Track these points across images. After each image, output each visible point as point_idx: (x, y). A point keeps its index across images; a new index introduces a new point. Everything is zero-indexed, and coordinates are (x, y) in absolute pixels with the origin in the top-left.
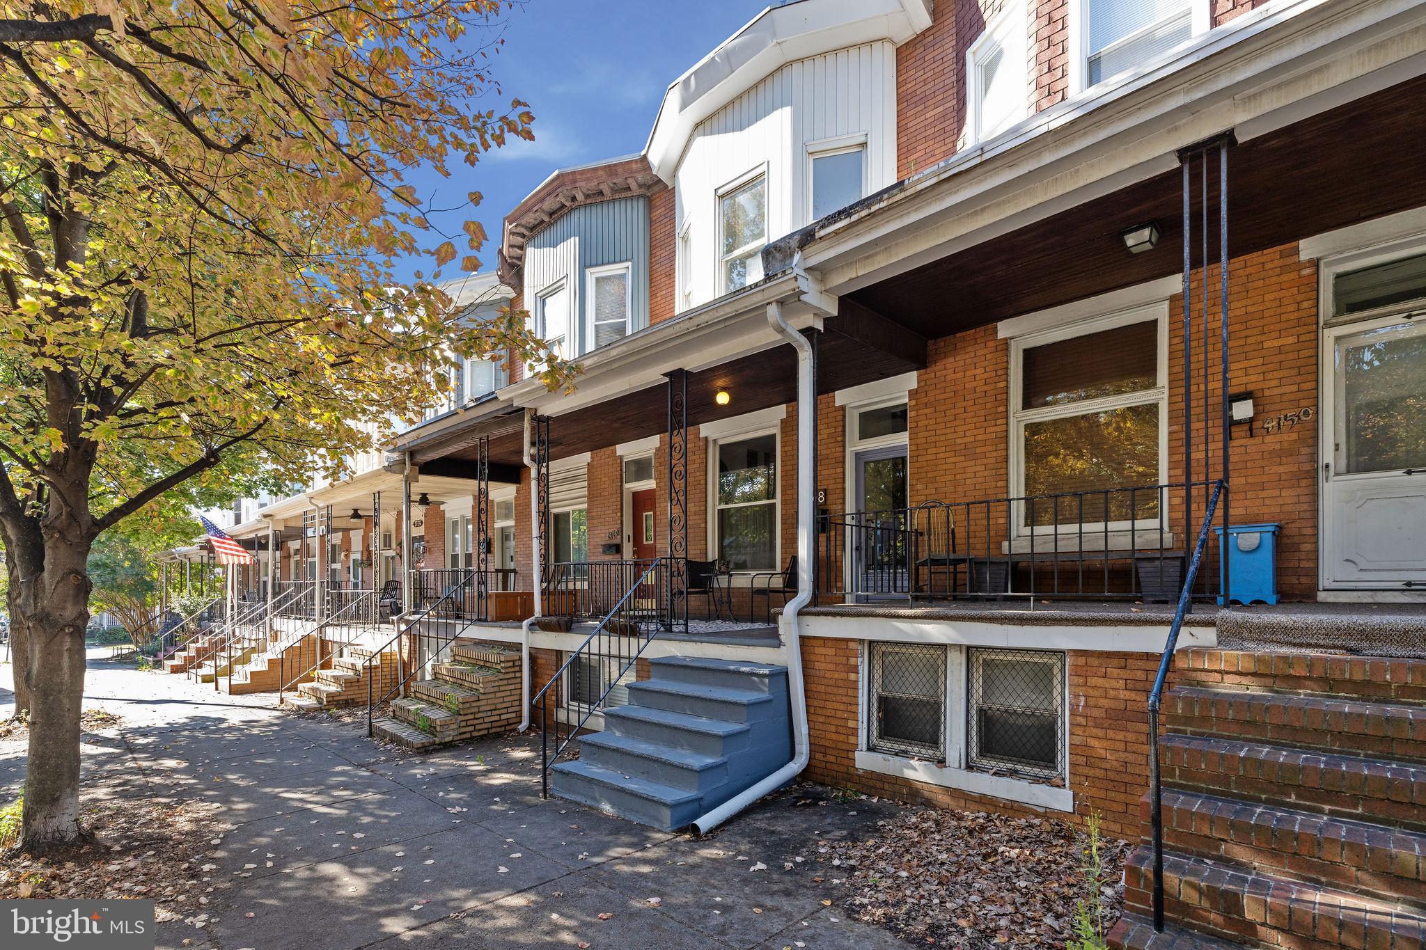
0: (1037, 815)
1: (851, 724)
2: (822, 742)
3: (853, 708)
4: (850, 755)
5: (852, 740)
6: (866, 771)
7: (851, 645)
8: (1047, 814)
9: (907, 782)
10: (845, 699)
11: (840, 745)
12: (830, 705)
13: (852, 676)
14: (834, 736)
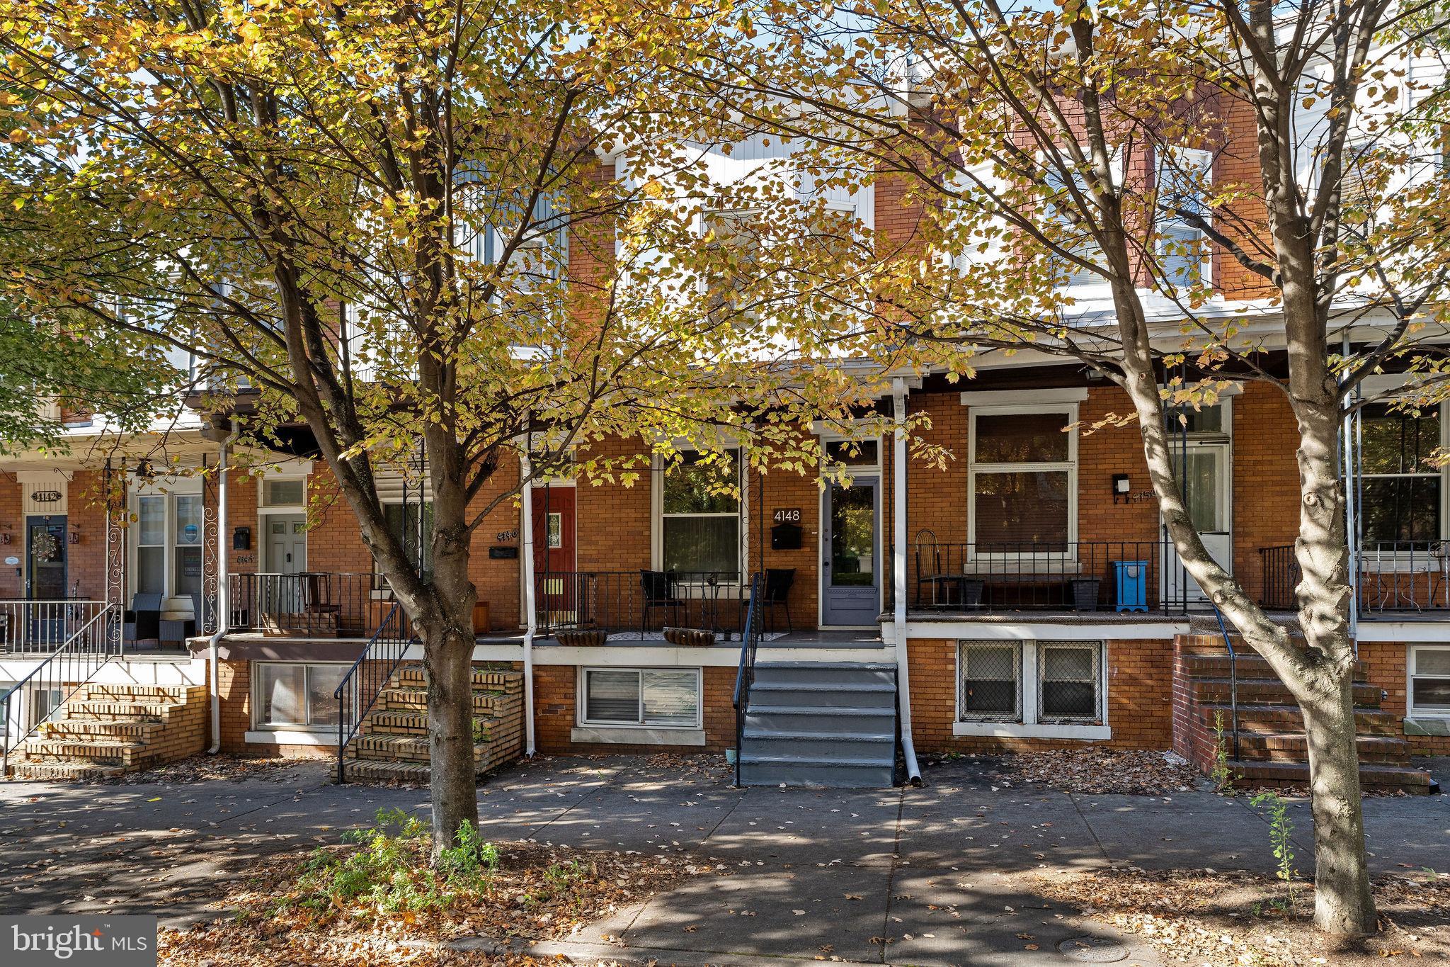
0: (1089, 745)
1: (949, 703)
2: (922, 720)
3: (951, 691)
4: (948, 726)
5: (950, 715)
6: (962, 737)
7: (949, 643)
8: (1096, 744)
9: (996, 740)
10: (943, 685)
11: (938, 721)
12: (929, 690)
13: (950, 667)
14: (933, 714)
